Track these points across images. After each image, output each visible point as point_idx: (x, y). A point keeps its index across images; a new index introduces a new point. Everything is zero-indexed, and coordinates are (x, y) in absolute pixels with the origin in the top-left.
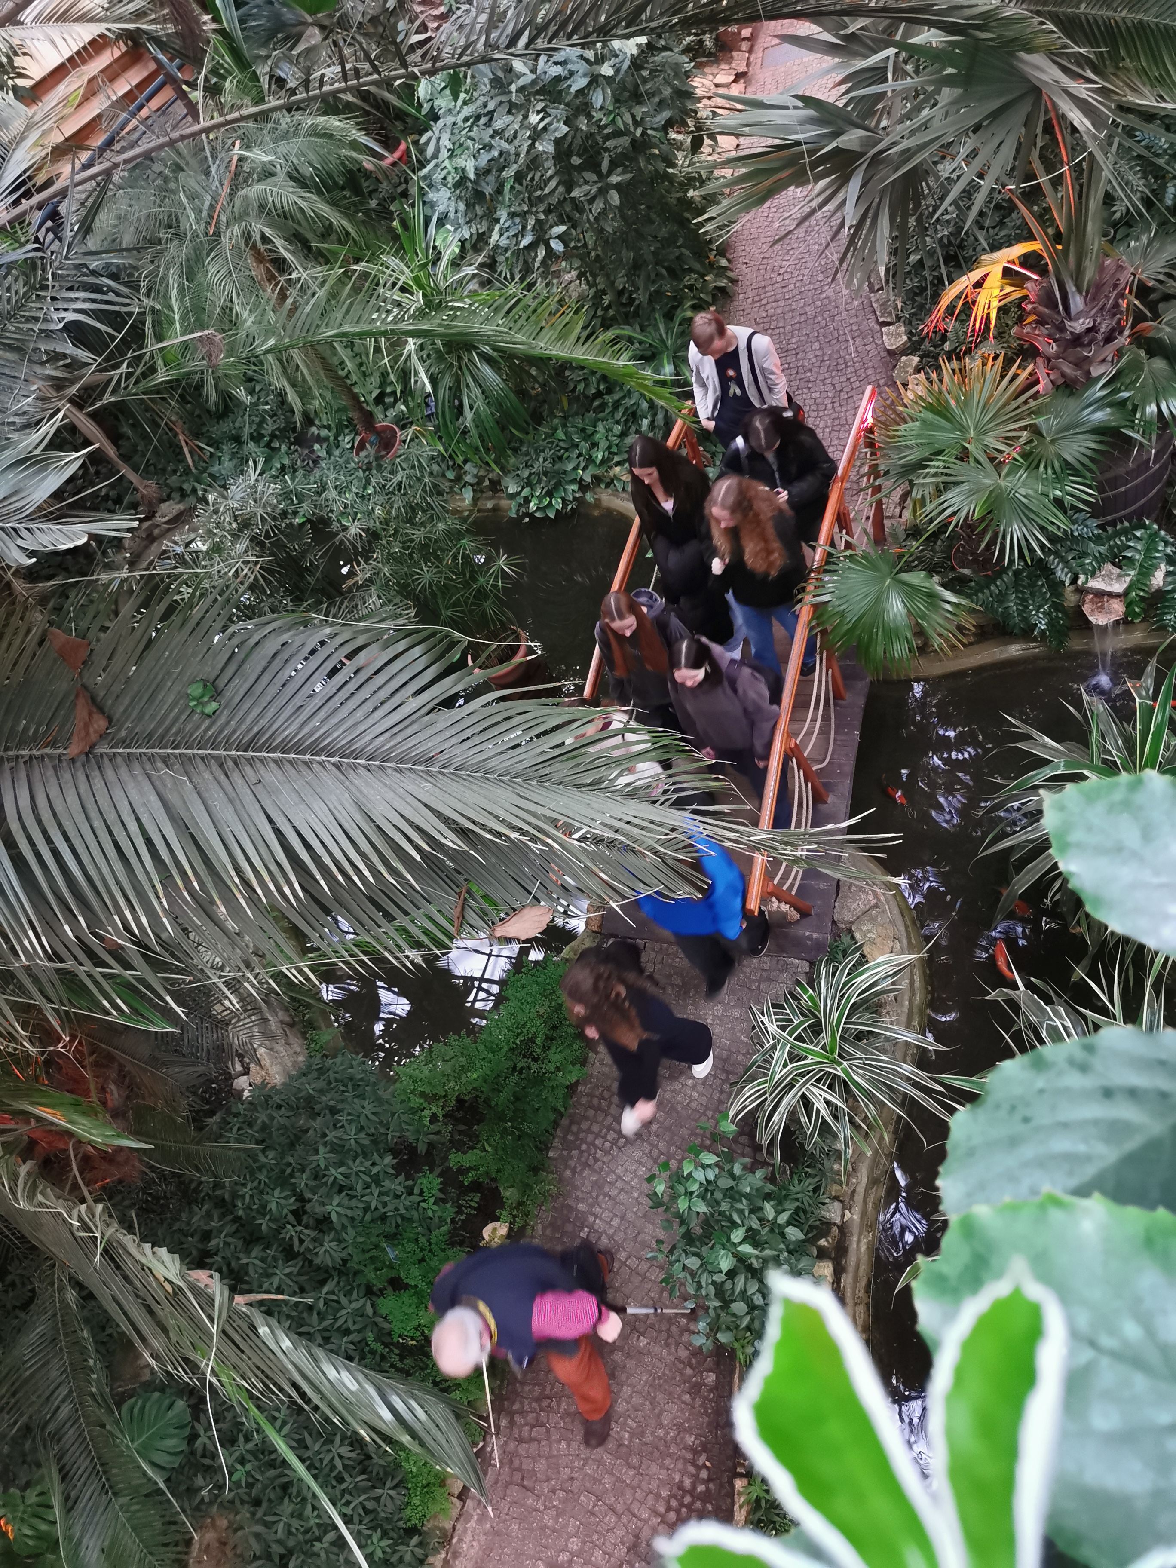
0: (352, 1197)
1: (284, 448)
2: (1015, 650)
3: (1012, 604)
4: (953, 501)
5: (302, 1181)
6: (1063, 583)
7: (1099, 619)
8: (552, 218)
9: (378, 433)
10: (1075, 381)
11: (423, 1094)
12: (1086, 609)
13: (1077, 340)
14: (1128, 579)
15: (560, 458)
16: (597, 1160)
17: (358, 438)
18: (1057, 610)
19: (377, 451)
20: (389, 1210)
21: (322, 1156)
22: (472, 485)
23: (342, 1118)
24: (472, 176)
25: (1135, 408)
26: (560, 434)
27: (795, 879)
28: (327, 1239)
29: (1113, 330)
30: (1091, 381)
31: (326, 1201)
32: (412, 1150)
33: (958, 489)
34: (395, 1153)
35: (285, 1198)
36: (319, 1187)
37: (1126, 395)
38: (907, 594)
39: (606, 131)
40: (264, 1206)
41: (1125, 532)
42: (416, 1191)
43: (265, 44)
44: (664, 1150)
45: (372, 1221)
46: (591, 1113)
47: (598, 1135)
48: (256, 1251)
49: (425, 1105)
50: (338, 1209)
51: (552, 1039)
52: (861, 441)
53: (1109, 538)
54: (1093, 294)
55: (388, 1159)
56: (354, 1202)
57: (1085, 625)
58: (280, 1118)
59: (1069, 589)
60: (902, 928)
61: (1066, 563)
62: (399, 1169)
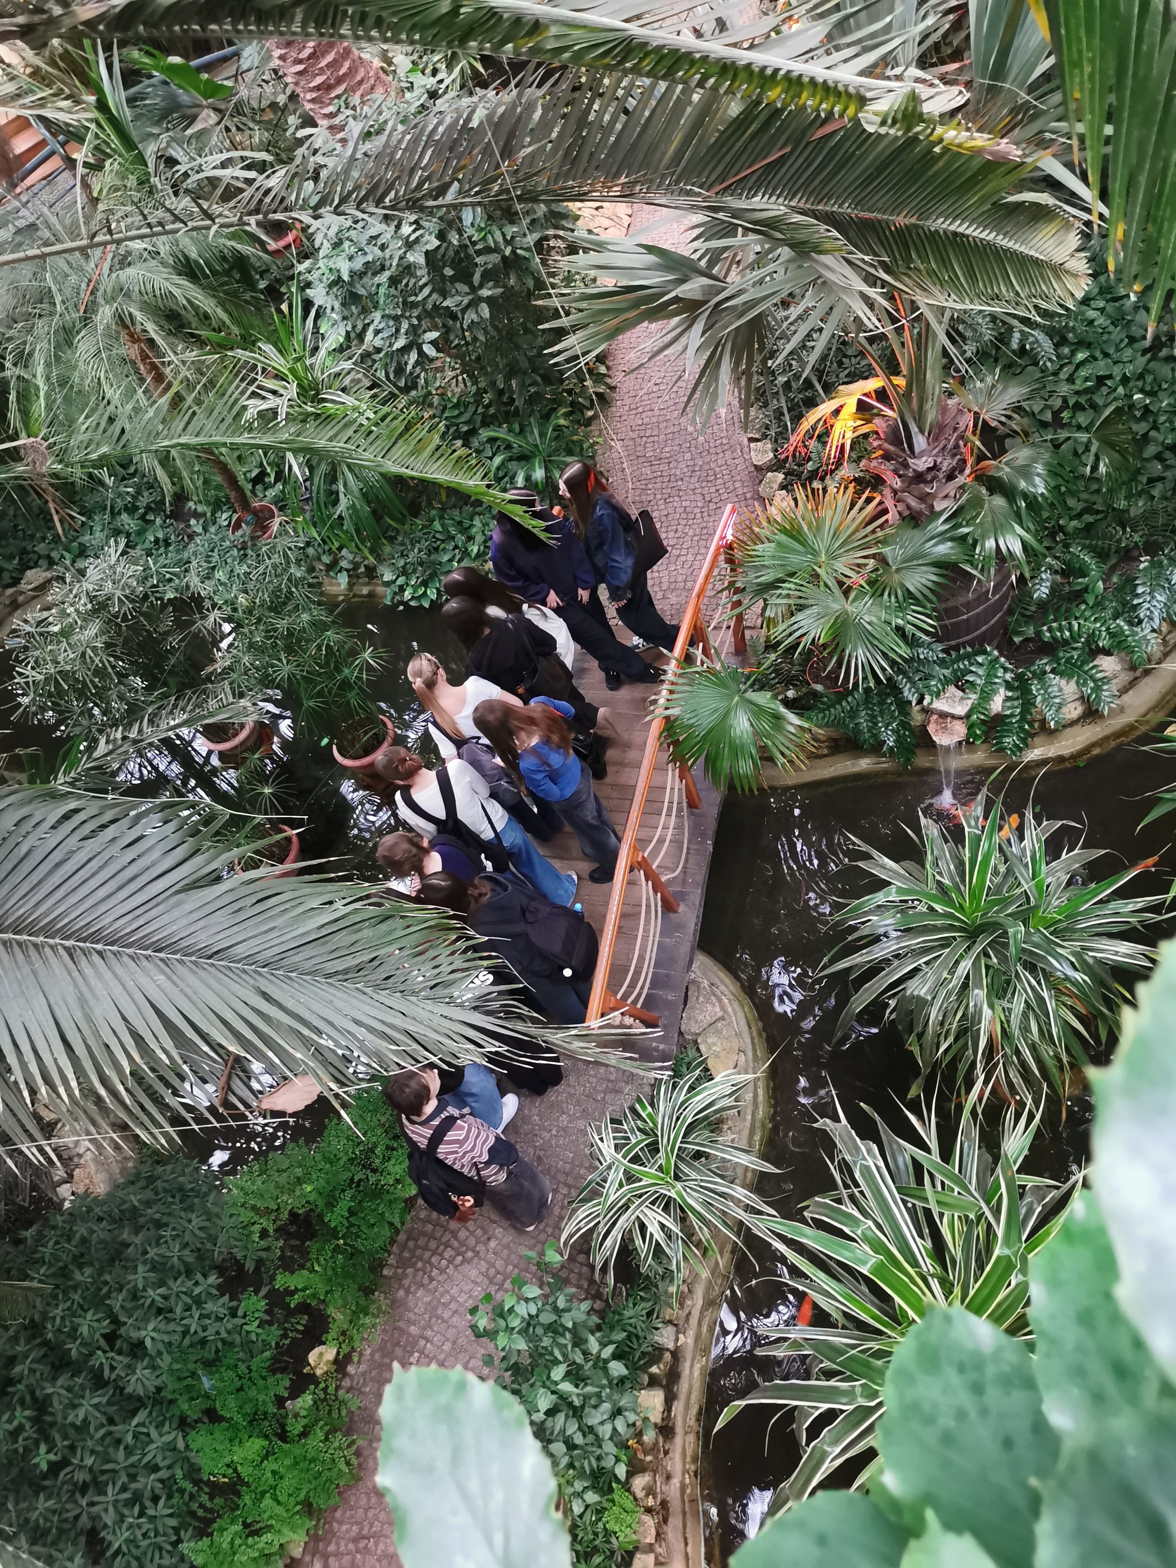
0: (168, 1320)
1: (158, 521)
2: (864, 764)
3: (863, 721)
4: (802, 624)
5: (117, 1302)
6: (910, 702)
7: (942, 739)
8: (425, 324)
9: (255, 512)
10: (920, 513)
11: (254, 1208)
12: (931, 729)
13: (920, 478)
14: (970, 702)
15: (436, 549)
16: (432, 1279)
17: (235, 516)
18: (904, 728)
19: (254, 531)
20: (210, 1334)
21: (140, 1276)
22: (347, 570)
23: (167, 1233)
24: (346, 278)
25: (975, 542)
26: (437, 526)
27: (642, 988)
28: (140, 1366)
29: (954, 469)
30: (935, 515)
31: (141, 1325)
32: (239, 1266)
33: (808, 612)
34: (221, 1270)
35: (97, 1321)
36: (137, 1308)
37: (965, 530)
38: (754, 714)
39: (478, 247)
40: (75, 1329)
41: (968, 656)
42: (240, 1313)
43: (158, 123)
44: (501, 1269)
45: (191, 1346)
46: (429, 1227)
47: (434, 1253)
48: (63, 1380)
49: (256, 1218)
50: (153, 1334)
51: (393, 1149)
52: (722, 558)
53: (954, 662)
54: (935, 434)
55: (212, 1279)
56: (172, 1326)
57: (929, 744)
58: (101, 1232)
59: (916, 708)
60: (749, 1041)
61: (913, 684)
62: (222, 1289)
